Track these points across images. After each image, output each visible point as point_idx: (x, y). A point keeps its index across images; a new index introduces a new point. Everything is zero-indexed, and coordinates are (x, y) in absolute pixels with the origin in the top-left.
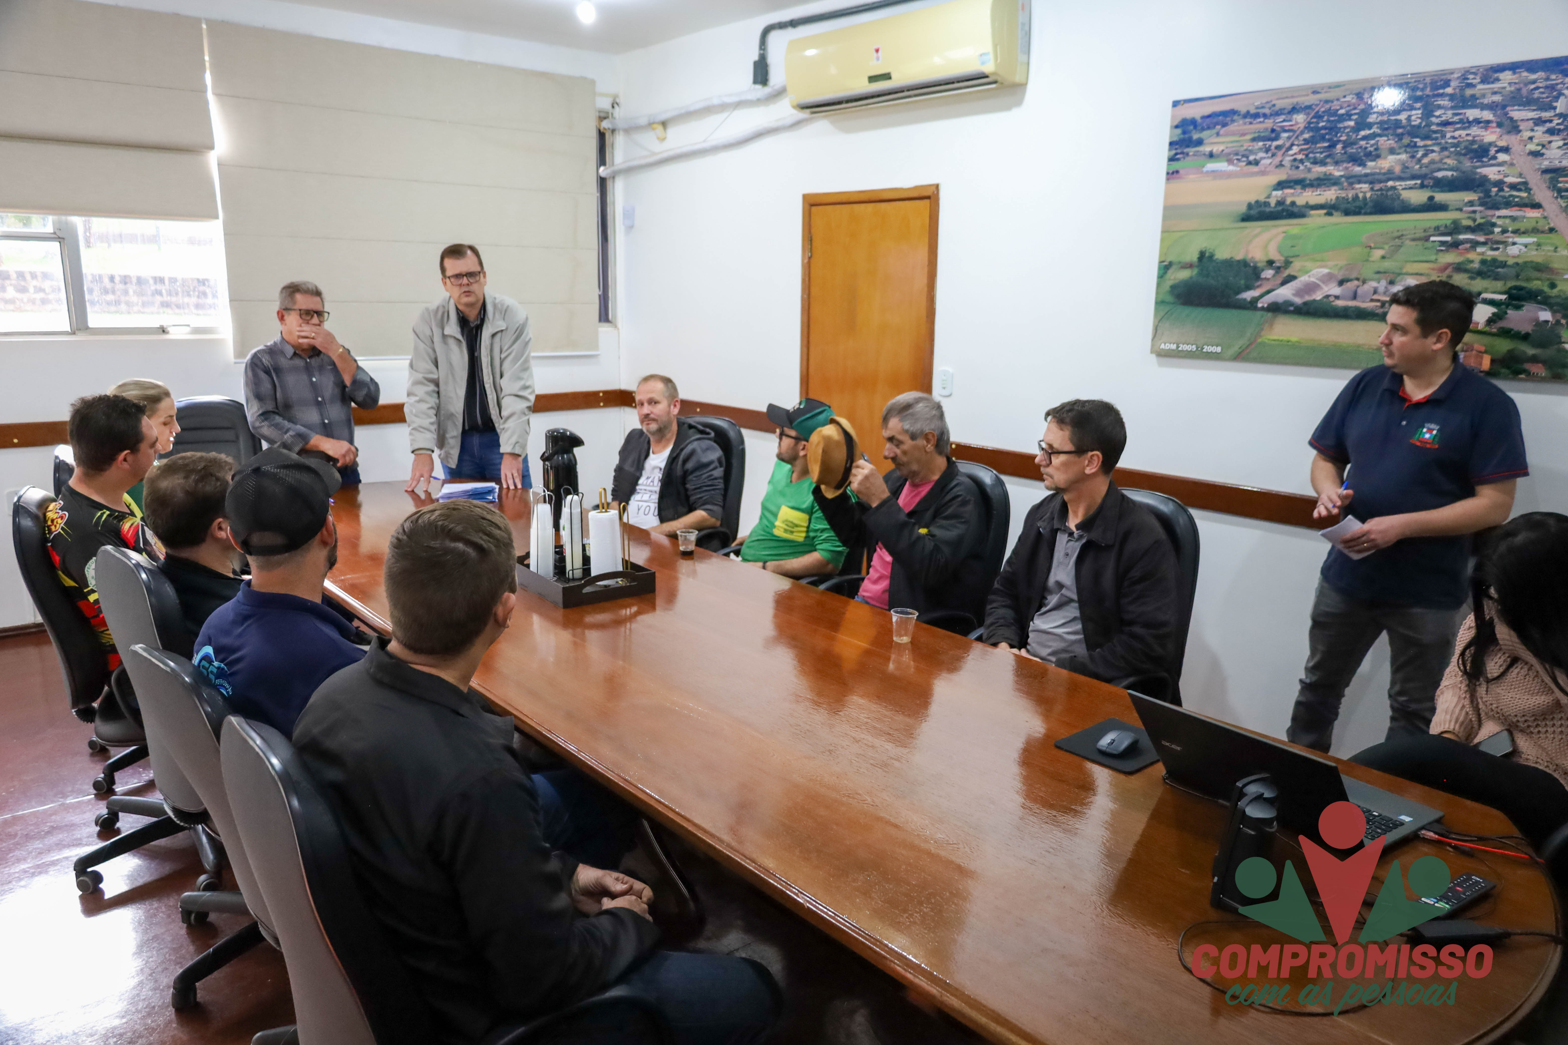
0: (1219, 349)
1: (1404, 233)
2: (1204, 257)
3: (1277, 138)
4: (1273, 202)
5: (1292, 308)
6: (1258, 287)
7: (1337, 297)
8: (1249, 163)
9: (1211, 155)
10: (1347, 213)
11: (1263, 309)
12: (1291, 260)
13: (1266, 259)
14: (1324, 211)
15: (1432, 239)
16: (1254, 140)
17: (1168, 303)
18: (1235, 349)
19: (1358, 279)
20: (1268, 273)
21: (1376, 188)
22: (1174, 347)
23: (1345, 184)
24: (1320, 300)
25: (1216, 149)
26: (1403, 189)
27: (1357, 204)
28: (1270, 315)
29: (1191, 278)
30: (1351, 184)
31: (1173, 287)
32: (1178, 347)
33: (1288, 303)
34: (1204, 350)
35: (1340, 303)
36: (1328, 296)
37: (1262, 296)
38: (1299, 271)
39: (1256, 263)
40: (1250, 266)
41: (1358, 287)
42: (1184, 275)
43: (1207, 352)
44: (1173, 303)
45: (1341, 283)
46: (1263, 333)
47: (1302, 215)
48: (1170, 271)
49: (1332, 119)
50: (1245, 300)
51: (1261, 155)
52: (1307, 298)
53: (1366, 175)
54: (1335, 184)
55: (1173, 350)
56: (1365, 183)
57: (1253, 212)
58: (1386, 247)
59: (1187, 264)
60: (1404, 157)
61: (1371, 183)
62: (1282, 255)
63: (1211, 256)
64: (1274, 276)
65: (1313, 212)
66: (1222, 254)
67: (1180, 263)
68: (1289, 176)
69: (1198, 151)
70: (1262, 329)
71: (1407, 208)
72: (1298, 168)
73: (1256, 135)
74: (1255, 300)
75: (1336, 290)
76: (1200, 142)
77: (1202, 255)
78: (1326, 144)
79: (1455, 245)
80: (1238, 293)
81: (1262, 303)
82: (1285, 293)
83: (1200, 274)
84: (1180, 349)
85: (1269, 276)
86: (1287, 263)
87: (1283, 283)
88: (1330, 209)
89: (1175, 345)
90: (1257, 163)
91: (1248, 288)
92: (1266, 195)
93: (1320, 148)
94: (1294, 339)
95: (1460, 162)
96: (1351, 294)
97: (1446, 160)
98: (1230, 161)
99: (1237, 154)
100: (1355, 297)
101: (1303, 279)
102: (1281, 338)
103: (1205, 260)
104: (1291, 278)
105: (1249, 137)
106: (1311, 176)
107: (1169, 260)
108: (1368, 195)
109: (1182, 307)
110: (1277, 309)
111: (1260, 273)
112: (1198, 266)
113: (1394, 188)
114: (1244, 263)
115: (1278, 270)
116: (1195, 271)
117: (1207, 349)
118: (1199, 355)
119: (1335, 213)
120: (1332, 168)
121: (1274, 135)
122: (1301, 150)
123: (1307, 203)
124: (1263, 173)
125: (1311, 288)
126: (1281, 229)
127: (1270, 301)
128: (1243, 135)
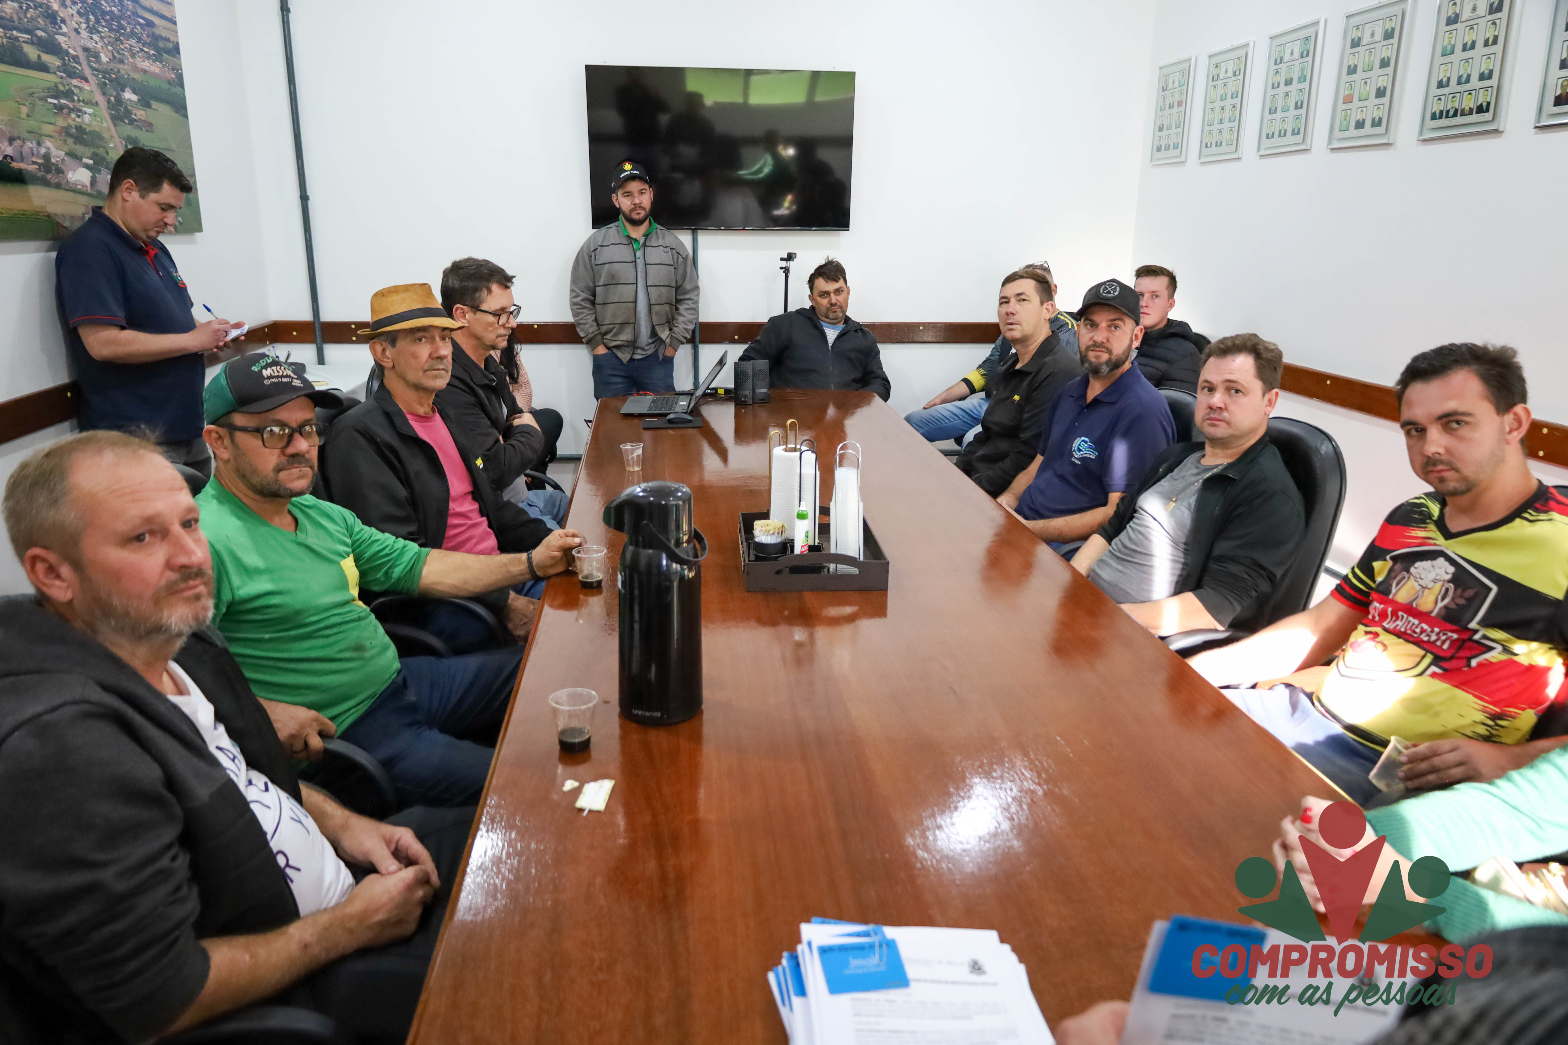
1: (33, 90)
7: (12, 157)
15: (49, 100)
19: (19, 138)
21: (8, 36)
24: (3, 161)
26: (24, 42)
35: (15, 165)
36: (5, 157)
41: (21, 146)
45: (11, 140)
58: (27, 103)
60: (16, 5)
61: (4, 28)
71: (29, 65)
75: (9, 149)
79: (59, 108)
95: (46, 25)
96: (19, 156)
97: (39, 20)
100: (22, 159)
108: (5, 41)
113: (17, 39)
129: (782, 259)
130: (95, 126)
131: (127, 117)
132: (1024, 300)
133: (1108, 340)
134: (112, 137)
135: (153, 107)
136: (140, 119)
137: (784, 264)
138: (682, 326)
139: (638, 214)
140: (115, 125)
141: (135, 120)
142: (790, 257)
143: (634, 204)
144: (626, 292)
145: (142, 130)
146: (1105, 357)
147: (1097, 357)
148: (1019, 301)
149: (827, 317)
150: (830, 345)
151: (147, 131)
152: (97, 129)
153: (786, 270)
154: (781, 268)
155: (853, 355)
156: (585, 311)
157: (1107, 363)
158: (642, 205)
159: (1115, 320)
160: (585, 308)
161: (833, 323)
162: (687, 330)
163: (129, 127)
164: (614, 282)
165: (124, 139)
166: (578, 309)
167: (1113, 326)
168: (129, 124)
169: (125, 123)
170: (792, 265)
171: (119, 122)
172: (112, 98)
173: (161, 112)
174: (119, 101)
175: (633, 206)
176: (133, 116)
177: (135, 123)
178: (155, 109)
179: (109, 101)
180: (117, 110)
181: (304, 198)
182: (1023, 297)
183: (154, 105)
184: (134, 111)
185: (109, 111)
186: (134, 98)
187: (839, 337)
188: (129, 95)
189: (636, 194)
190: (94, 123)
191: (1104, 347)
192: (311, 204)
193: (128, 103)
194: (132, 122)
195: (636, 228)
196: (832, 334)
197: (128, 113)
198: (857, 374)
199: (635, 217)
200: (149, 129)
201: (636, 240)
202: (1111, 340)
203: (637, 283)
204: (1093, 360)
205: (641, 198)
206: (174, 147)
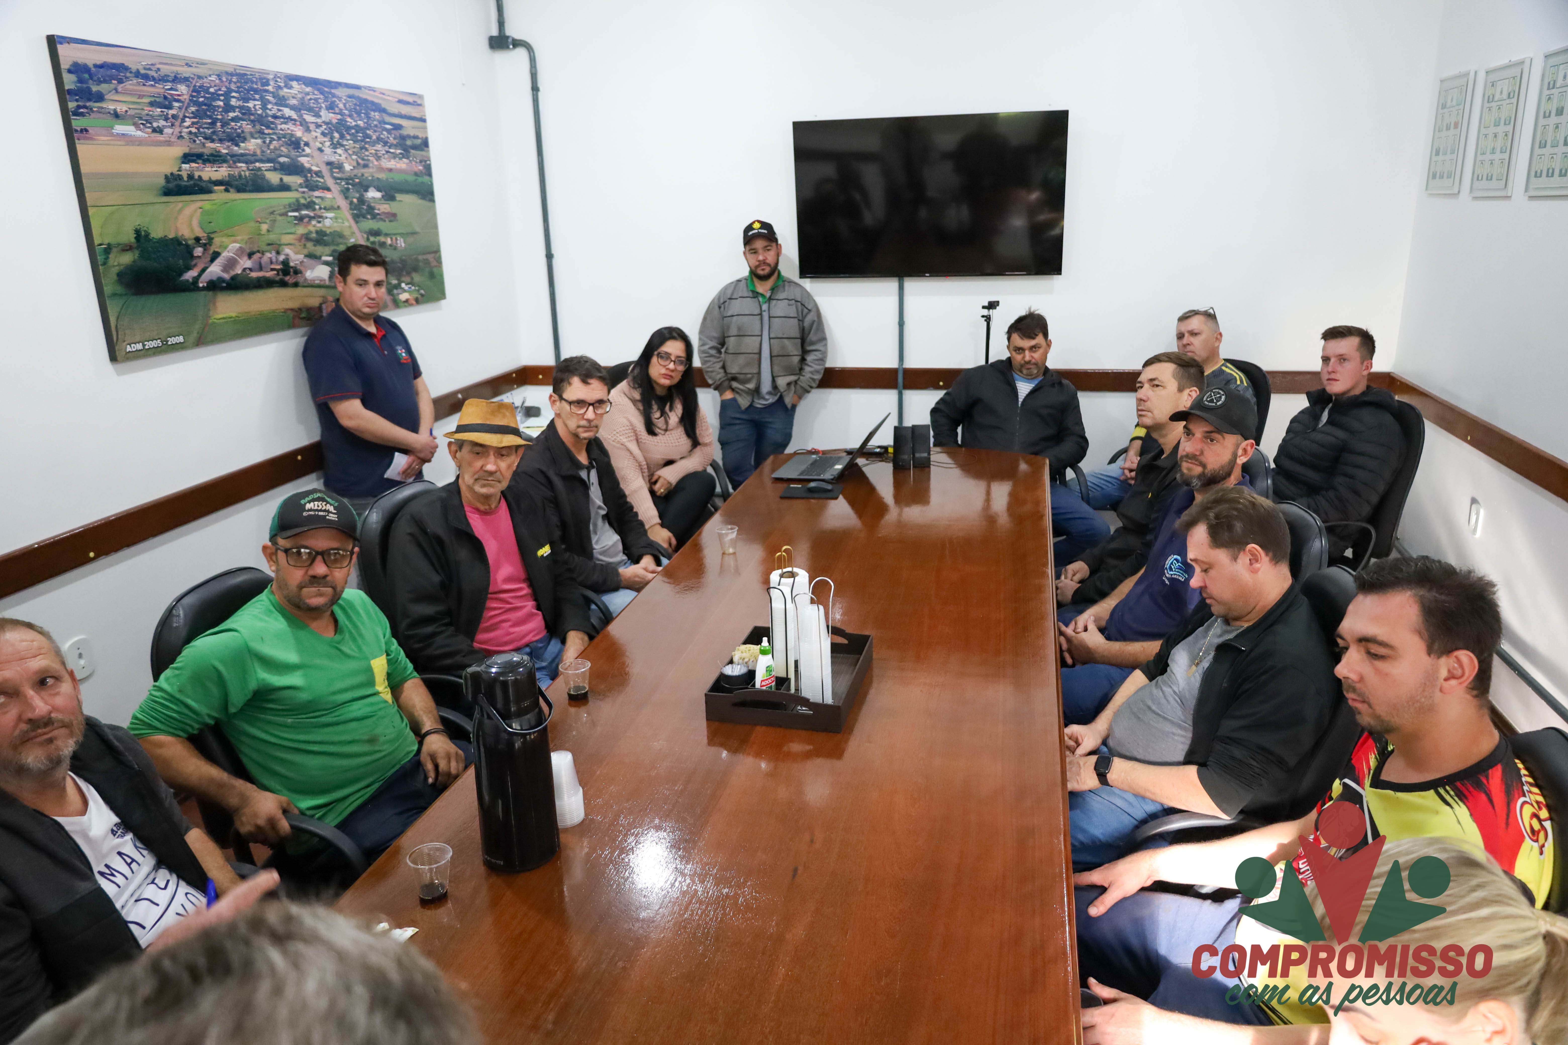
0: (181, 339)
1: (274, 209)
2: (141, 236)
3: (170, 107)
4: (185, 175)
5: (224, 285)
6: (195, 265)
7: (251, 270)
8: (154, 130)
9: (116, 115)
10: (239, 190)
11: (204, 289)
12: (212, 236)
13: (193, 237)
14: (223, 188)
15: (290, 214)
16: (152, 104)
17: (121, 295)
18: (194, 335)
19: (258, 251)
20: (198, 251)
21: (250, 168)
22: (139, 346)
23: (231, 162)
24: (241, 274)
25: (121, 108)
26: (266, 170)
27: (243, 181)
28: (211, 293)
29: (134, 262)
30: (235, 162)
31: (120, 275)
32: (144, 345)
33: (221, 280)
34: (169, 343)
35: (254, 275)
36: (244, 270)
37: (200, 275)
38: (220, 246)
39: (185, 240)
40: (183, 244)
41: (260, 258)
42: (127, 259)
43: (173, 344)
44: (126, 295)
45: (250, 255)
46: (211, 313)
47: (210, 191)
48: (112, 256)
49: (207, 95)
50: (187, 281)
51: (162, 123)
52: (233, 273)
53: (242, 155)
54: (225, 161)
55: (140, 350)
56: (243, 162)
57: (171, 185)
58: (268, 221)
59: (126, 245)
60: (259, 141)
61: (246, 163)
62: (205, 232)
63: (147, 235)
64: (203, 253)
65: (216, 188)
66: (157, 233)
67: (119, 244)
68: (191, 149)
69: (102, 108)
70: (209, 310)
71: (271, 188)
72: (195, 141)
73: (152, 99)
74: (196, 280)
75: (248, 264)
76: (100, 97)
77: (137, 232)
78: (209, 121)
79: (300, 219)
80: (181, 275)
81: (202, 282)
82: (215, 270)
83: (141, 256)
84: (147, 347)
85: (200, 254)
86: (210, 239)
87: (212, 260)
88: (227, 184)
89: (141, 344)
90: (159, 131)
91: (189, 268)
92: (177, 169)
93: (206, 123)
94: (234, 315)
95: (289, 151)
96: (257, 266)
97: (282, 148)
98: (135, 125)
99: (141, 118)
100: (261, 268)
101: (225, 254)
102: (225, 316)
103: (142, 240)
104: (216, 255)
105: (146, 100)
106: (206, 151)
107: (106, 242)
108: (247, 173)
109: (135, 297)
110: (215, 286)
111: (192, 251)
112: (137, 248)
113: (259, 169)
114: (177, 242)
115: (205, 246)
116: (137, 254)
117: (172, 341)
118: (166, 349)
119: (231, 190)
120: (219, 145)
121: (165, 103)
122: (193, 123)
123: (210, 178)
124: (168, 143)
125: (231, 263)
126: (199, 204)
127: (207, 280)
128: (141, 96)
129: (984, 307)
130: (337, 227)
131: (368, 213)
132: (1157, 386)
133: (1202, 453)
134: (353, 233)
135: (398, 199)
136: (384, 213)
137: (985, 312)
138: (808, 375)
139: (763, 270)
140: (357, 222)
141: (378, 214)
142: (992, 305)
143: (759, 261)
144: (751, 344)
145: (385, 221)
146: (1198, 470)
147: (1189, 469)
148: (1153, 386)
149: (1021, 372)
150: (1021, 400)
151: (390, 221)
152: (338, 229)
153: (988, 319)
154: (983, 316)
155: (1044, 412)
156: (711, 359)
157: (1201, 476)
158: (768, 261)
159: (1212, 432)
160: (712, 356)
161: (1029, 378)
162: (813, 380)
163: (371, 221)
164: (741, 334)
165: (365, 232)
166: (706, 357)
167: (1209, 437)
168: (372, 219)
169: (368, 219)
170: (993, 313)
171: (361, 219)
172: (355, 200)
173: (407, 203)
174: (362, 200)
175: (757, 263)
176: (376, 211)
177: (378, 217)
178: (400, 201)
179: (351, 203)
180: (359, 209)
181: (549, 256)
182: (1156, 382)
183: (399, 197)
184: (377, 206)
185: (351, 212)
186: (378, 195)
187: (1032, 392)
188: (373, 194)
189: (760, 251)
190: (335, 224)
191: (1197, 460)
192: (555, 262)
193: (371, 201)
194: (374, 216)
195: (763, 283)
196: (1024, 388)
197: (371, 209)
198: (1051, 431)
199: (760, 272)
200: (392, 218)
201: (762, 295)
202: (1205, 453)
203: (761, 336)
204: (1185, 471)
205: (765, 255)
206: (418, 229)
